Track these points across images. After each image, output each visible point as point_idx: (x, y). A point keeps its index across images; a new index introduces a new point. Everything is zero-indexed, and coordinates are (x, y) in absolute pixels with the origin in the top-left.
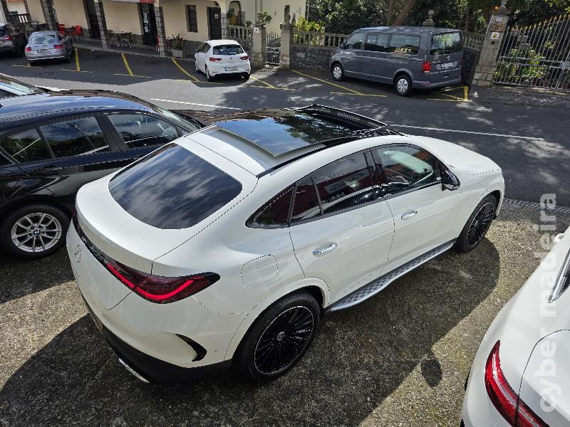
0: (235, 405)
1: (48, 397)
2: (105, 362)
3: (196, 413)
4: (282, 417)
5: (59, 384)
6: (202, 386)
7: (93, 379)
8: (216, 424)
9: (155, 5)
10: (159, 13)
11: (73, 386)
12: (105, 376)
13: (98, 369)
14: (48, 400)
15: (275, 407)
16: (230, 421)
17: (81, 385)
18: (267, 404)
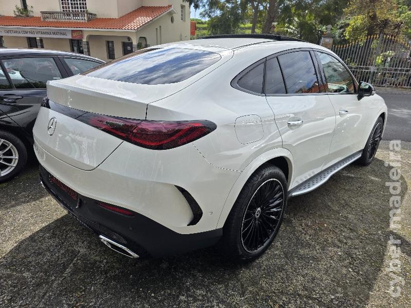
0: (221, 287)
1: (9, 298)
2: (72, 261)
3: (182, 298)
4: (275, 293)
5: (22, 284)
6: (181, 273)
7: (61, 277)
8: (208, 306)
9: (83, 40)
10: (86, 46)
11: (38, 285)
12: (74, 273)
13: (65, 268)
14: (10, 301)
15: (263, 285)
16: (223, 302)
17: (47, 283)
18: (254, 283)
